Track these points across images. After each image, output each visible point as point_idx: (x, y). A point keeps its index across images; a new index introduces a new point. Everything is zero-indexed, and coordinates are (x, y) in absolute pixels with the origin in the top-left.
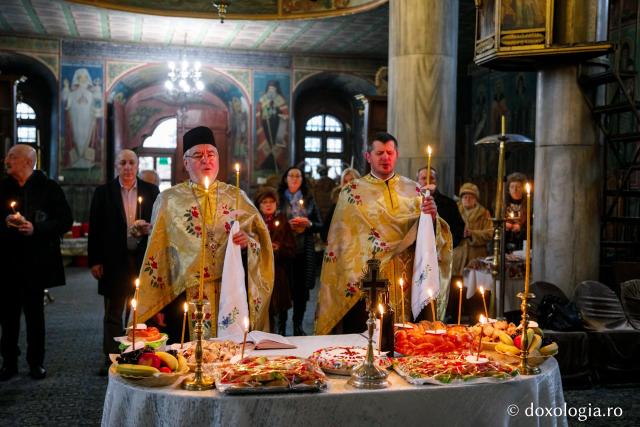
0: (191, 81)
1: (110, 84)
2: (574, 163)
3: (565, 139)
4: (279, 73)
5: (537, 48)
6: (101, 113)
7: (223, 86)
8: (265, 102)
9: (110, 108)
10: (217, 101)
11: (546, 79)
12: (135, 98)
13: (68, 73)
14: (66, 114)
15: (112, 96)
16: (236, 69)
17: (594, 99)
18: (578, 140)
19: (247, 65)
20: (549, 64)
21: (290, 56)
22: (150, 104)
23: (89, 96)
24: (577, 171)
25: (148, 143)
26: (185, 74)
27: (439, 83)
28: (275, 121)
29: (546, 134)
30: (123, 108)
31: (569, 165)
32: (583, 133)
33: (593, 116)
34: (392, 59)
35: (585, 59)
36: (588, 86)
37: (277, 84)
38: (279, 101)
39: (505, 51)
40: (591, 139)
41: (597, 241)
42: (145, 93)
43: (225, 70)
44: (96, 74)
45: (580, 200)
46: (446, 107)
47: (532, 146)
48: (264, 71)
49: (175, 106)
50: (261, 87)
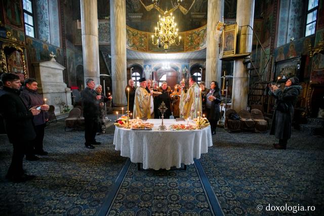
0: (167, 67)
1: (153, 68)
2: (241, 82)
3: (239, 76)
4: (187, 64)
5: (232, 55)
6: (151, 74)
7: (176, 67)
8: (184, 70)
9: (153, 73)
10: (175, 70)
11: (236, 62)
12: (158, 70)
13: (145, 66)
14: (145, 75)
15: (153, 70)
16: (178, 63)
17: (247, 67)
18: (242, 77)
19: (180, 62)
20: (236, 59)
21: (189, 60)
22: (161, 72)
23: (149, 71)
24: (242, 84)
25: (161, 80)
26: (166, 65)
27: (217, 64)
28: (186, 74)
29: (235, 75)
30: (156, 73)
31: (240, 82)
32: (244, 75)
33: (246, 70)
34: (207, 60)
35: (244, 57)
36: (245, 64)
37: (186, 66)
38: (187, 70)
39: (225, 56)
40: (246, 76)
41: (247, 100)
42: (160, 69)
43: (175, 64)
44: (150, 66)
45: (243, 90)
46: (218, 70)
47: (232, 78)
48: (184, 64)
49: (166, 72)
50: (183, 67)
